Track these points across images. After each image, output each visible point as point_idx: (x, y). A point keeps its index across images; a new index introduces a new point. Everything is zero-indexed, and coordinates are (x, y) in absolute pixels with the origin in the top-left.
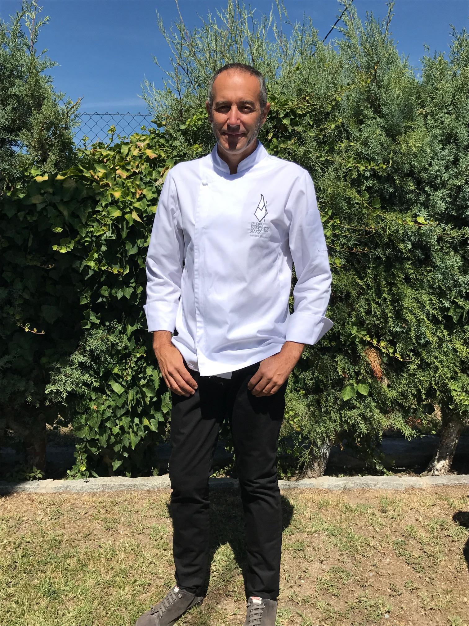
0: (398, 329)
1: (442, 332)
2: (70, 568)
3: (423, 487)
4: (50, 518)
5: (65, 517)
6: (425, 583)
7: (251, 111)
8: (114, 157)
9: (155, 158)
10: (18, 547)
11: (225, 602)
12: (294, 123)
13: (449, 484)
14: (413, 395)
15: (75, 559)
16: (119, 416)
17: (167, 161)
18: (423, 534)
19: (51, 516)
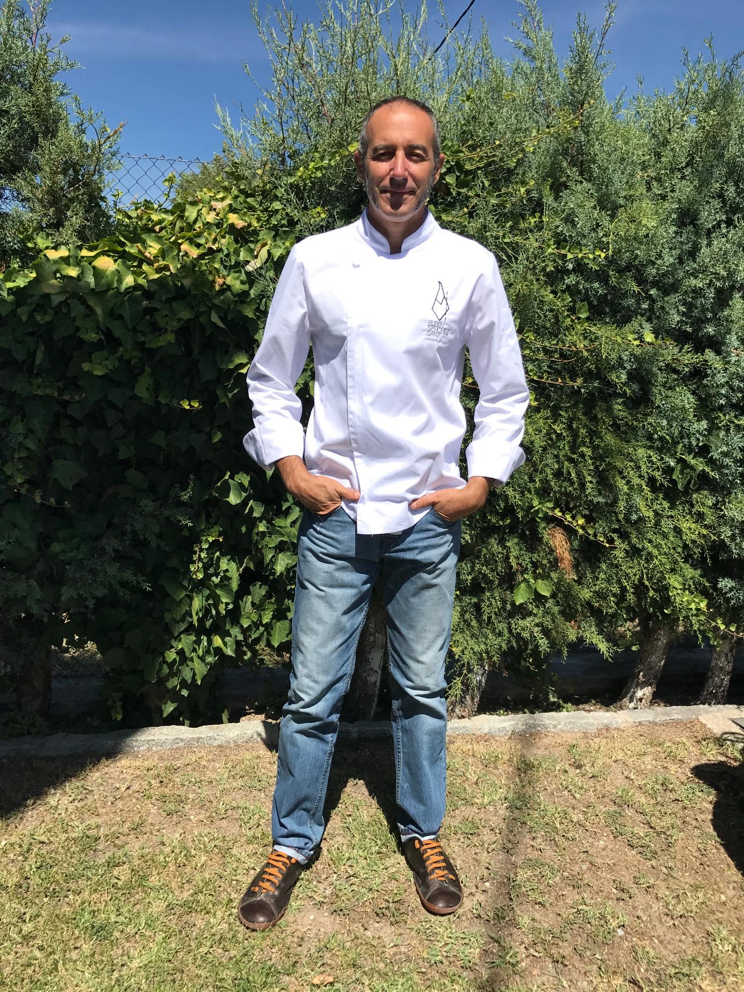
0: (601, 500)
1: (661, 504)
2: (120, 883)
3: (622, 727)
4: (71, 799)
5: (96, 797)
6: (662, 876)
7: (422, 159)
8: (173, 224)
9: (242, 229)
10: (28, 852)
11: (377, 925)
12: (461, 184)
13: (657, 720)
14: (614, 595)
15: (126, 866)
16: (176, 634)
17: (261, 233)
18: (643, 800)
19: (73, 795)
